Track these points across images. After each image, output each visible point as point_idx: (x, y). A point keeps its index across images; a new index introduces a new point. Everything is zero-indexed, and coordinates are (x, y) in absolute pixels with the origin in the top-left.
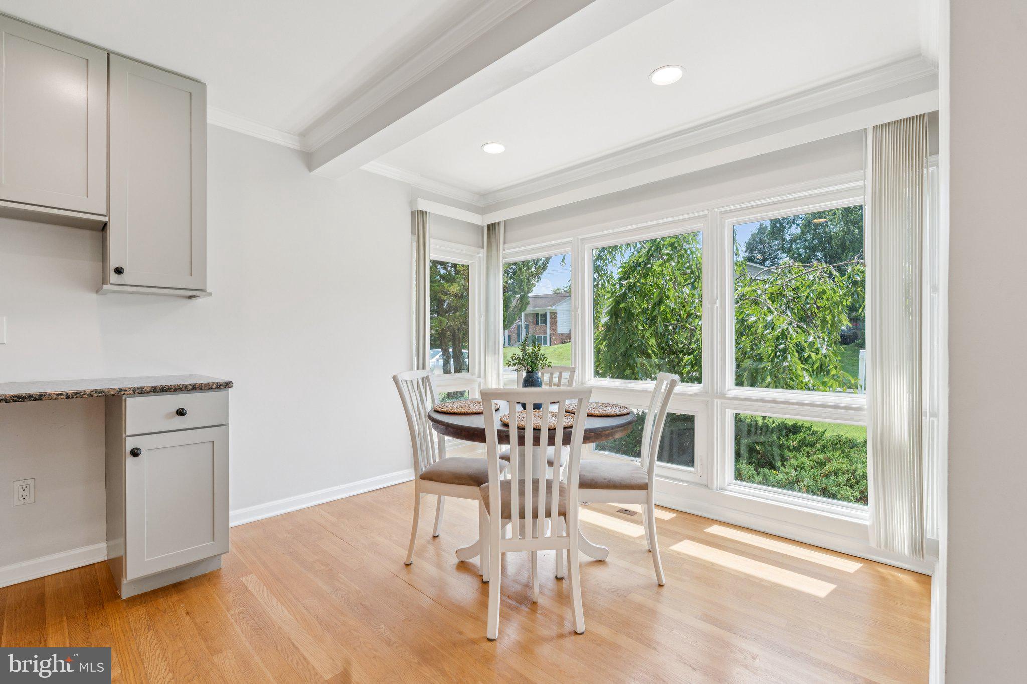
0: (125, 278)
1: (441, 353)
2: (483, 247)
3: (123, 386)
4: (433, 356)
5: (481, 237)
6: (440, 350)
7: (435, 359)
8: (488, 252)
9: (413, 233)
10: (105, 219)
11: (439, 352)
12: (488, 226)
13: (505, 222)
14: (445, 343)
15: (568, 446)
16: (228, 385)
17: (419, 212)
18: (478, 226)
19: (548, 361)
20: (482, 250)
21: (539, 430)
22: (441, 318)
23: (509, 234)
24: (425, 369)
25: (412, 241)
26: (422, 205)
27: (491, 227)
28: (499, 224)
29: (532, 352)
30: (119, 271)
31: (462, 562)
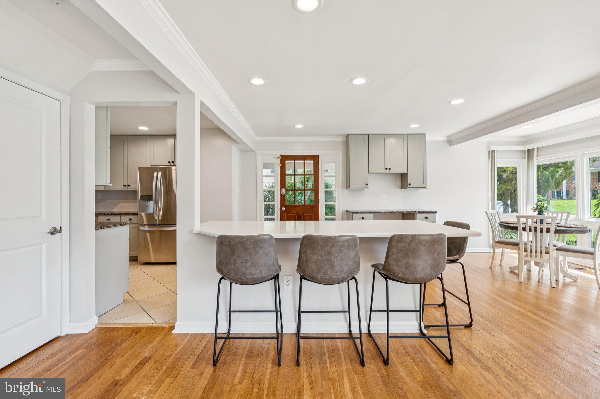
0: (411, 186)
1: (502, 204)
2: (525, 159)
3: (416, 211)
4: (499, 204)
5: (524, 154)
6: (501, 201)
7: (499, 205)
8: (528, 161)
9: (489, 159)
10: (407, 173)
11: (501, 203)
12: (528, 150)
13: (537, 149)
14: (505, 198)
15: (549, 234)
16: (436, 212)
17: (492, 151)
18: (522, 151)
19: (548, 208)
20: (525, 160)
21: (537, 228)
22: (502, 185)
23: (539, 152)
24: (495, 210)
25: (489, 162)
26: (493, 148)
27: (529, 151)
28: (533, 149)
29: (541, 206)
30: (410, 184)
31: (511, 271)
